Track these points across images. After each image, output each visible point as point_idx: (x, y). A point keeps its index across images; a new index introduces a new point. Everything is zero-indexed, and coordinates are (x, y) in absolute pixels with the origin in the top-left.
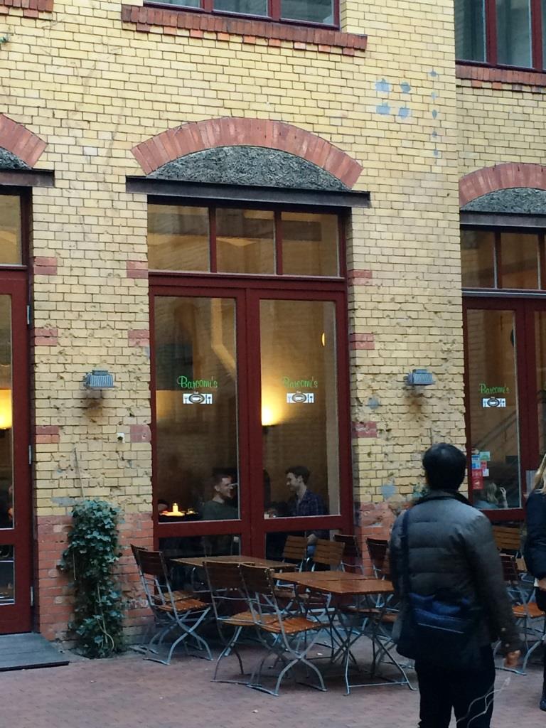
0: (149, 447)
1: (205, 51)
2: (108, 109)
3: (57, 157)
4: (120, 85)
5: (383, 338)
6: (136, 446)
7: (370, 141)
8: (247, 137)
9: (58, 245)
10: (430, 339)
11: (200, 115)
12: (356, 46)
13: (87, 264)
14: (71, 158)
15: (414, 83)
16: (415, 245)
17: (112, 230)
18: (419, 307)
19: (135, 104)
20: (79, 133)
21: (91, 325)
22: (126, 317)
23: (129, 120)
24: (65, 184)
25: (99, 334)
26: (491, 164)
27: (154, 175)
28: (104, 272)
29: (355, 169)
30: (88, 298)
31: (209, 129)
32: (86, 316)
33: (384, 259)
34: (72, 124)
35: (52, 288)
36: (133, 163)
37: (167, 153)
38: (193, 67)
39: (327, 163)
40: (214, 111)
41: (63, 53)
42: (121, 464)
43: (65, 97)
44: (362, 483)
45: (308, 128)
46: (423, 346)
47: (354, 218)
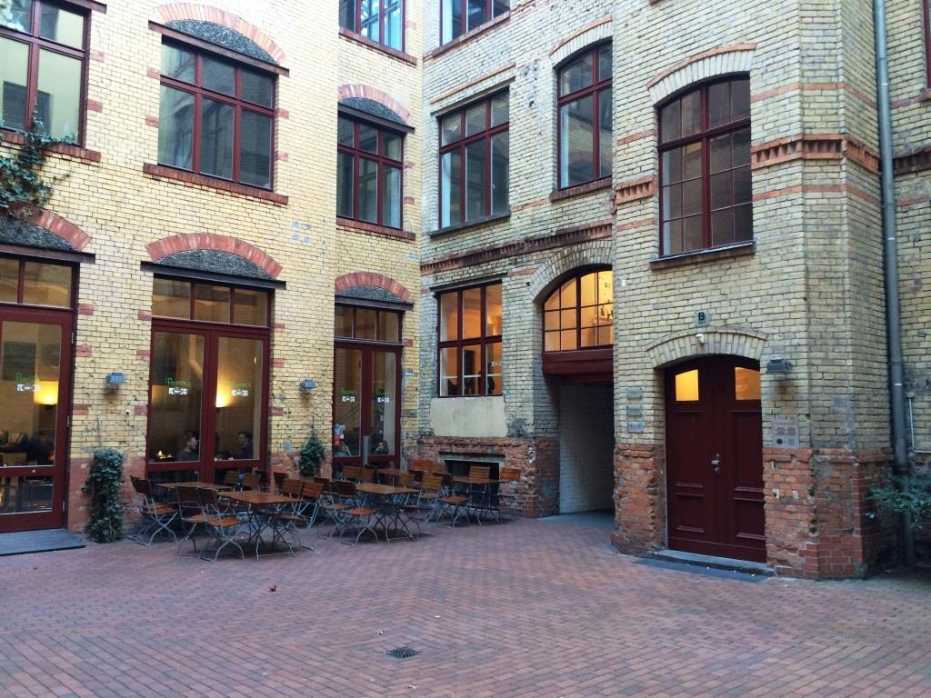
0: (145, 418)
1: (194, 195)
2: (132, 222)
3: (98, 247)
4: (141, 209)
5: (289, 361)
6: (137, 418)
7: (288, 254)
8: (216, 246)
9: (95, 298)
10: (316, 363)
11: (189, 230)
12: (282, 201)
13: (113, 310)
14: (107, 248)
15: (313, 225)
16: (309, 312)
17: (130, 291)
18: (311, 346)
19: (149, 220)
20: (113, 234)
21: (113, 346)
22: (136, 342)
23: (145, 229)
24: (102, 263)
25: (117, 351)
26: (352, 272)
27: (159, 262)
28: (124, 316)
29: (278, 268)
30: (113, 330)
31: (194, 239)
32: (110, 341)
33: (292, 319)
34: (109, 228)
35: (89, 323)
36: (146, 254)
37: (167, 250)
38: (186, 203)
39: (262, 263)
40: (198, 229)
41: (105, 186)
42: (127, 428)
43: (105, 212)
44: (273, 441)
45: (253, 243)
46: (311, 367)
47: (276, 295)
